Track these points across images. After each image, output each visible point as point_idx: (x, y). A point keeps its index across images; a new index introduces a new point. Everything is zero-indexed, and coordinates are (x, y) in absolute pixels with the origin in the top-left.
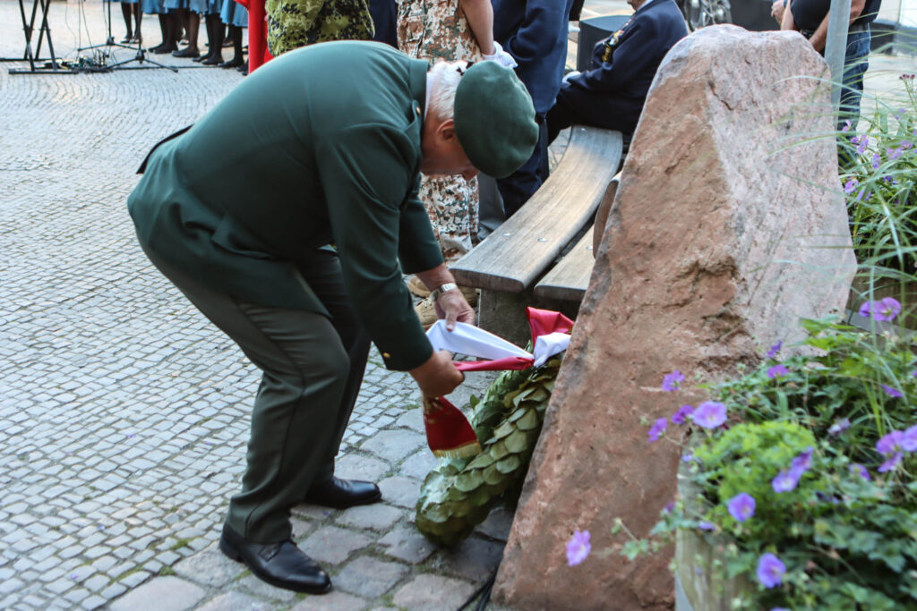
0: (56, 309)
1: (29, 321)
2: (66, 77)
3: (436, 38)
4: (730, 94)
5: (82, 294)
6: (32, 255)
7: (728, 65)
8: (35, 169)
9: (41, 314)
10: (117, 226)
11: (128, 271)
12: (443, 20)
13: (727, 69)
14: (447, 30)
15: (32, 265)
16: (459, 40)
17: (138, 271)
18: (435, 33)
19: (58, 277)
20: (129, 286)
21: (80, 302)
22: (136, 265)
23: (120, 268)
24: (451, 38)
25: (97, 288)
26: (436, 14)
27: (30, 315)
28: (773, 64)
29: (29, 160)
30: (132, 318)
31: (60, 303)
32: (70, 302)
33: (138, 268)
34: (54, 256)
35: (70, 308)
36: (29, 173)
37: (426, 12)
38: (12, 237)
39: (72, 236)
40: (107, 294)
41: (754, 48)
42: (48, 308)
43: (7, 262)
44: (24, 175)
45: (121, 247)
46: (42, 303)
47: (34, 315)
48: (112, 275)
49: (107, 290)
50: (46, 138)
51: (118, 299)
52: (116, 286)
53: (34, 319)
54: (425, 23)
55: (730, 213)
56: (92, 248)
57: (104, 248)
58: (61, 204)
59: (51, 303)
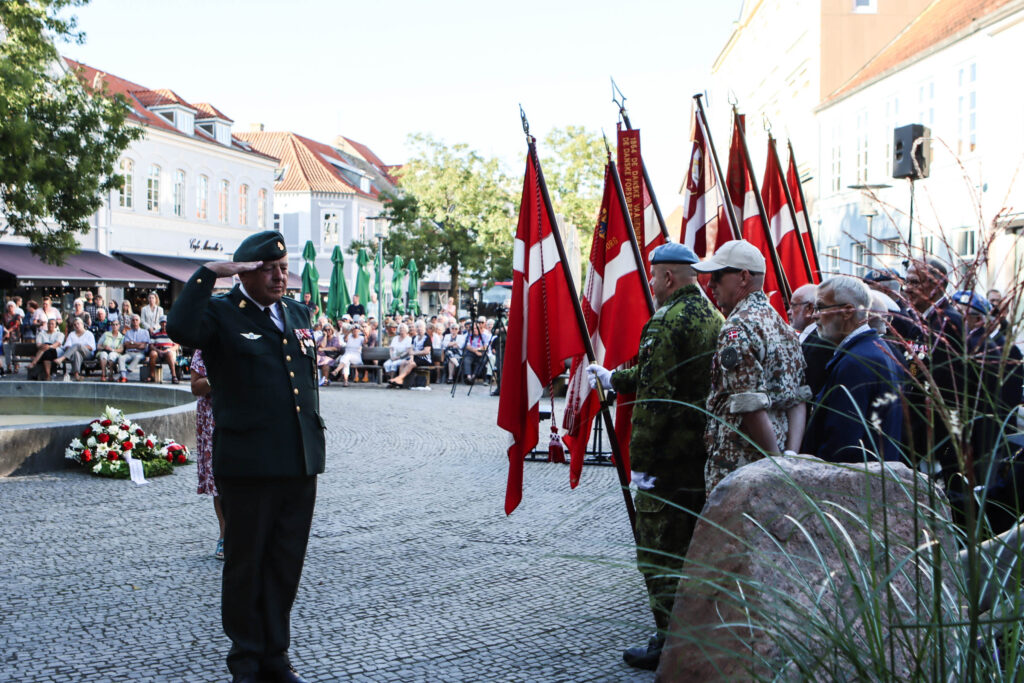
0: (423, 664)
1: (394, 671)
2: (606, 468)
3: (722, 451)
4: (778, 525)
5: (454, 654)
6: (447, 615)
7: (775, 496)
8: (514, 543)
9: (409, 666)
10: (536, 598)
11: (509, 638)
12: (728, 434)
13: (774, 500)
14: (731, 444)
15: (440, 623)
16: (742, 453)
17: (517, 639)
18: (721, 446)
19: (449, 637)
20: (499, 651)
21: (448, 660)
22: (521, 634)
23: (504, 635)
24: (734, 451)
25: (473, 649)
26: (724, 429)
27: (399, 666)
28: (848, 498)
29: (514, 537)
30: (478, 680)
31: (432, 659)
32: (442, 659)
33: (519, 637)
34: (462, 618)
35: (436, 665)
36: (507, 547)
37: (717, 428)
38: (446, 599)
39: (492, 603)
40: (478, 656)
41: (816, 479)
42: (418, 661)
43: (423, 619)
44: (501, 548)
45: (522, 617)
46: (418, 656)
47: (403, 666)
48: (493, 640)
49: (478, 653)
50: (545, 519)
51: (481, 661)
52: (488, 650)
53: (401, 669)
54: (715, 436)
55: (766, 649)
56: (498, 615)
57: (509, 616)
58: (507, 575)
59: (425, 658)
